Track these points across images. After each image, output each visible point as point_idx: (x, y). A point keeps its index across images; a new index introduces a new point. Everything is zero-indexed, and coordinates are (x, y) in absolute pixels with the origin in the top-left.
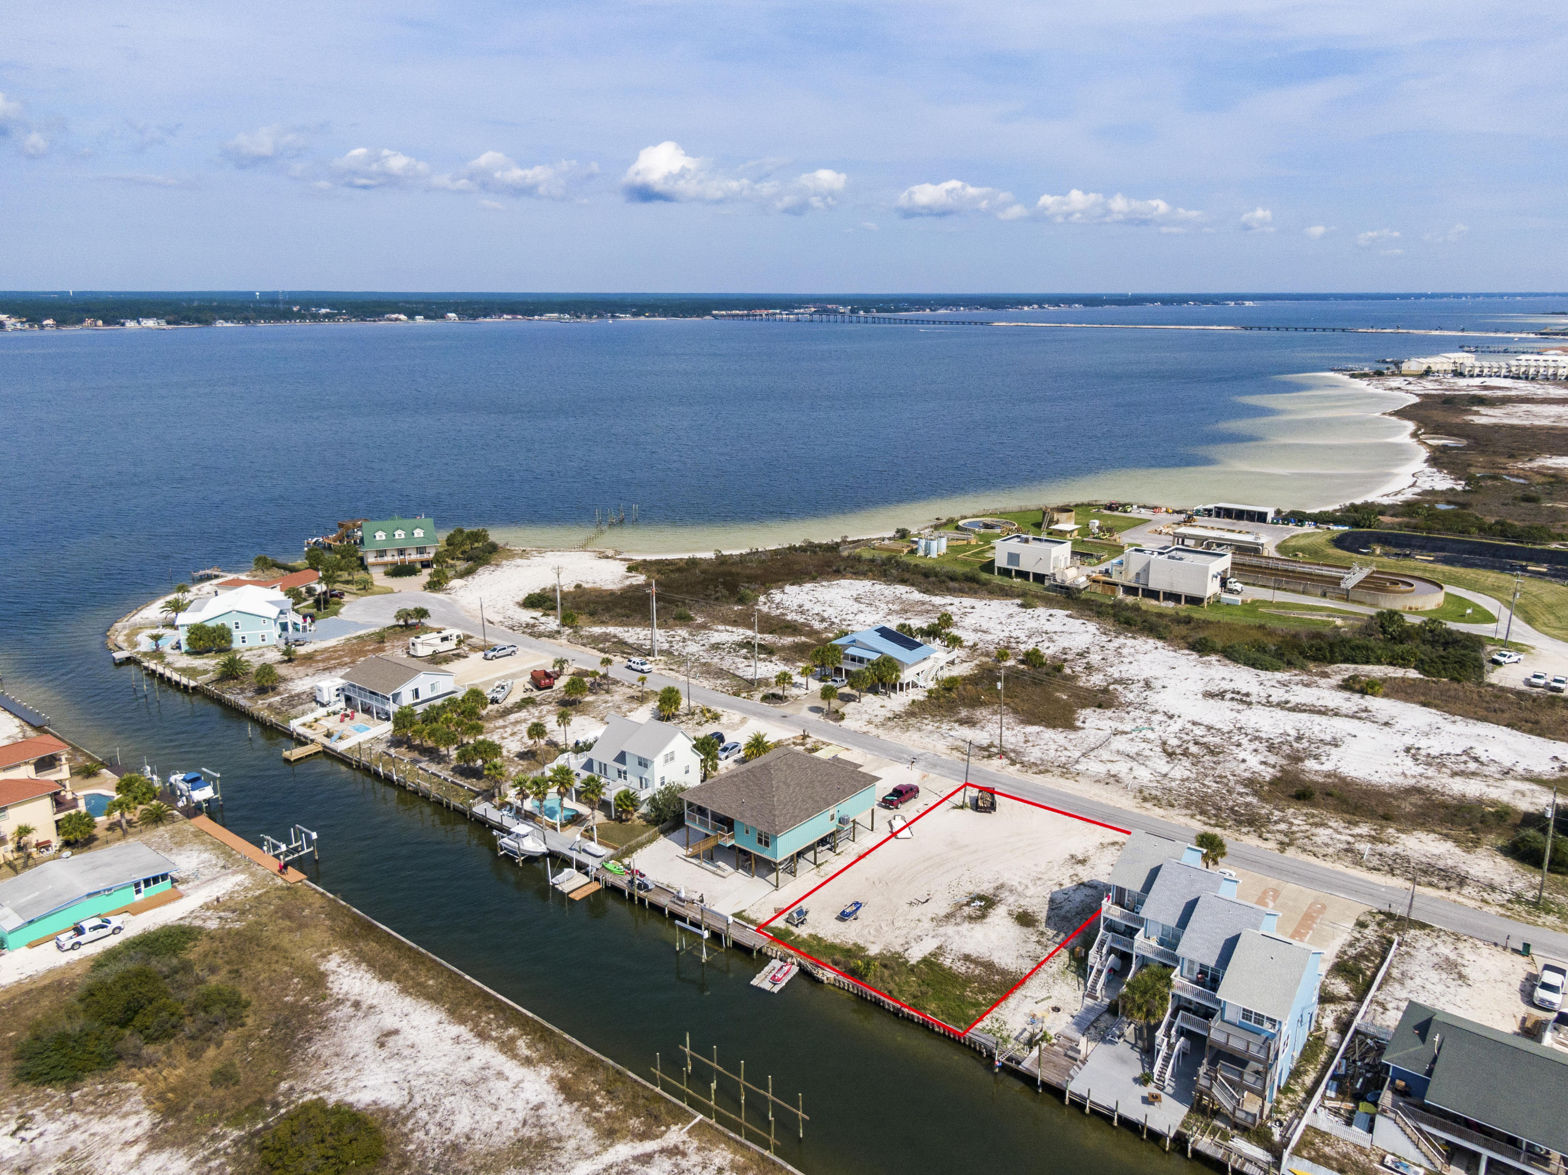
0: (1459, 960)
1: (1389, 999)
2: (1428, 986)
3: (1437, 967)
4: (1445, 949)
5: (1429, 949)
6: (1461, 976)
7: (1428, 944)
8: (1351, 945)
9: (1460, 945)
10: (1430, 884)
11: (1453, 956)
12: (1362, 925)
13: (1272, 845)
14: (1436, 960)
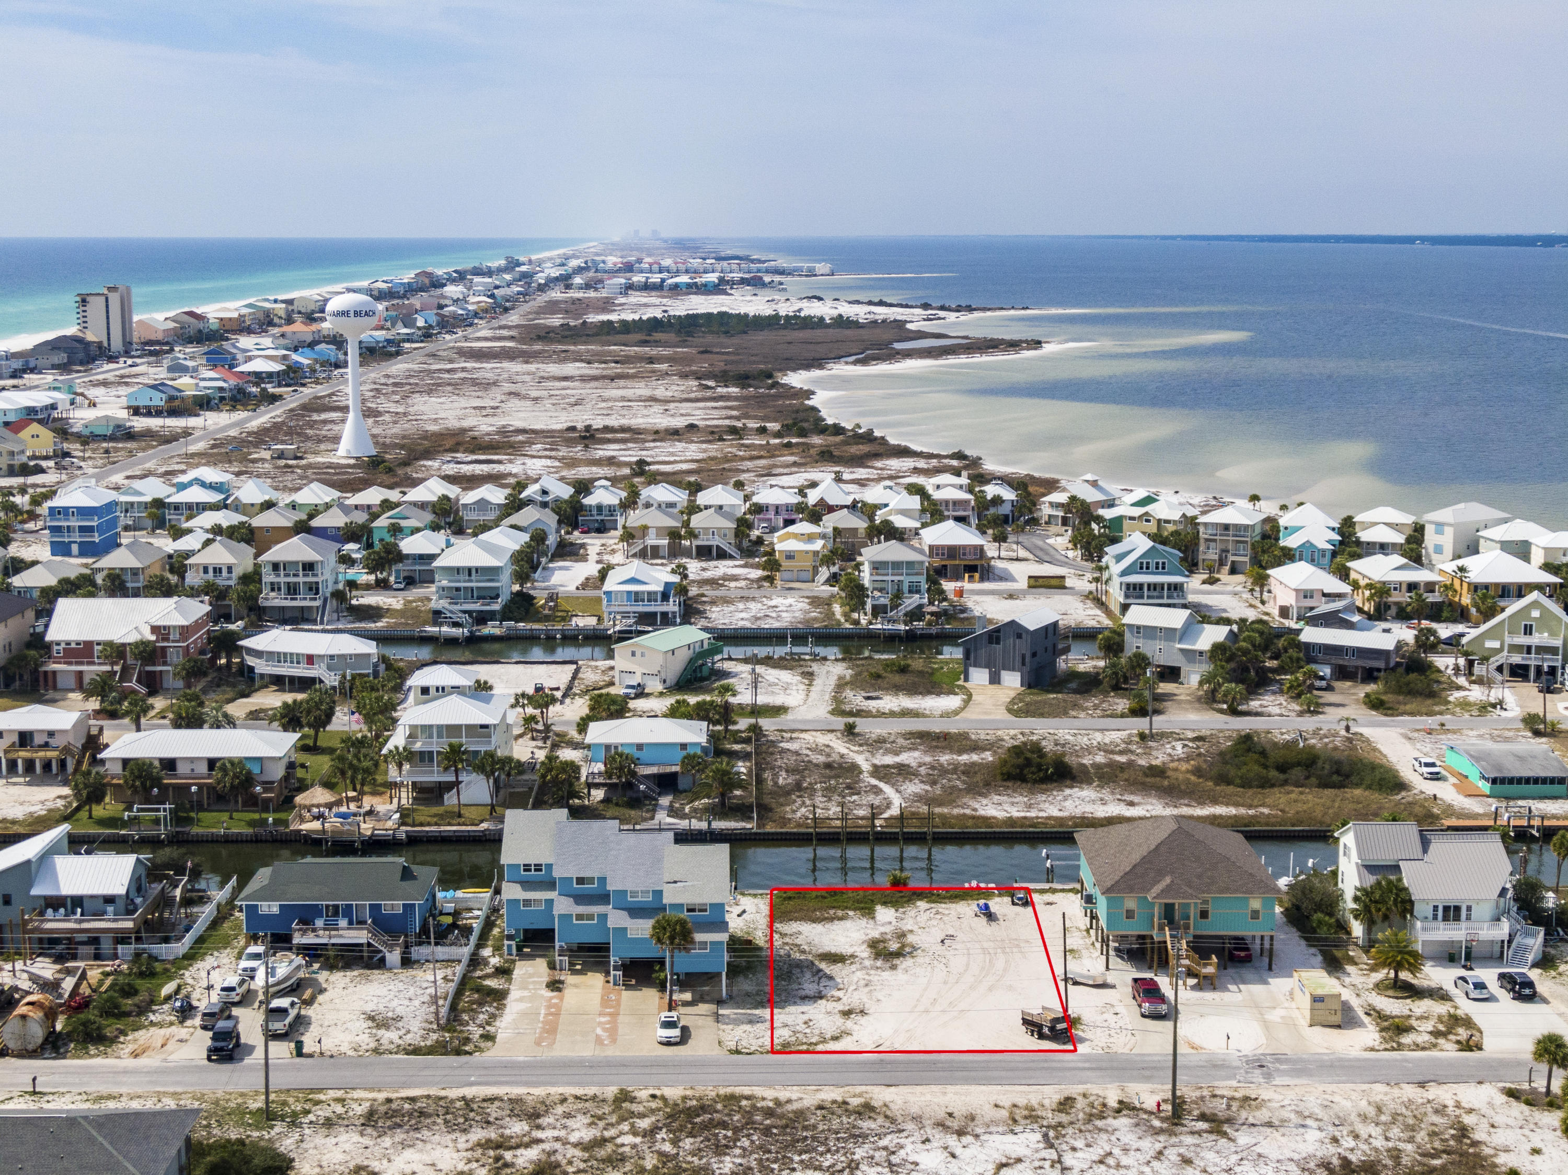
0: (374, 1031)
1: (443, 985)
2: (406, 1002)
3: (399, 1018)
4: (389, 1036)
5: (409, 1032)
6: (371, 1018)
7: (409, 1036)
8: (493, 1017)
9: (373, 1045)
10: (413, 1100)
11: (381, 1032)
12: (489, 1037)
13: (643, 1093)
14: (400, 1024)
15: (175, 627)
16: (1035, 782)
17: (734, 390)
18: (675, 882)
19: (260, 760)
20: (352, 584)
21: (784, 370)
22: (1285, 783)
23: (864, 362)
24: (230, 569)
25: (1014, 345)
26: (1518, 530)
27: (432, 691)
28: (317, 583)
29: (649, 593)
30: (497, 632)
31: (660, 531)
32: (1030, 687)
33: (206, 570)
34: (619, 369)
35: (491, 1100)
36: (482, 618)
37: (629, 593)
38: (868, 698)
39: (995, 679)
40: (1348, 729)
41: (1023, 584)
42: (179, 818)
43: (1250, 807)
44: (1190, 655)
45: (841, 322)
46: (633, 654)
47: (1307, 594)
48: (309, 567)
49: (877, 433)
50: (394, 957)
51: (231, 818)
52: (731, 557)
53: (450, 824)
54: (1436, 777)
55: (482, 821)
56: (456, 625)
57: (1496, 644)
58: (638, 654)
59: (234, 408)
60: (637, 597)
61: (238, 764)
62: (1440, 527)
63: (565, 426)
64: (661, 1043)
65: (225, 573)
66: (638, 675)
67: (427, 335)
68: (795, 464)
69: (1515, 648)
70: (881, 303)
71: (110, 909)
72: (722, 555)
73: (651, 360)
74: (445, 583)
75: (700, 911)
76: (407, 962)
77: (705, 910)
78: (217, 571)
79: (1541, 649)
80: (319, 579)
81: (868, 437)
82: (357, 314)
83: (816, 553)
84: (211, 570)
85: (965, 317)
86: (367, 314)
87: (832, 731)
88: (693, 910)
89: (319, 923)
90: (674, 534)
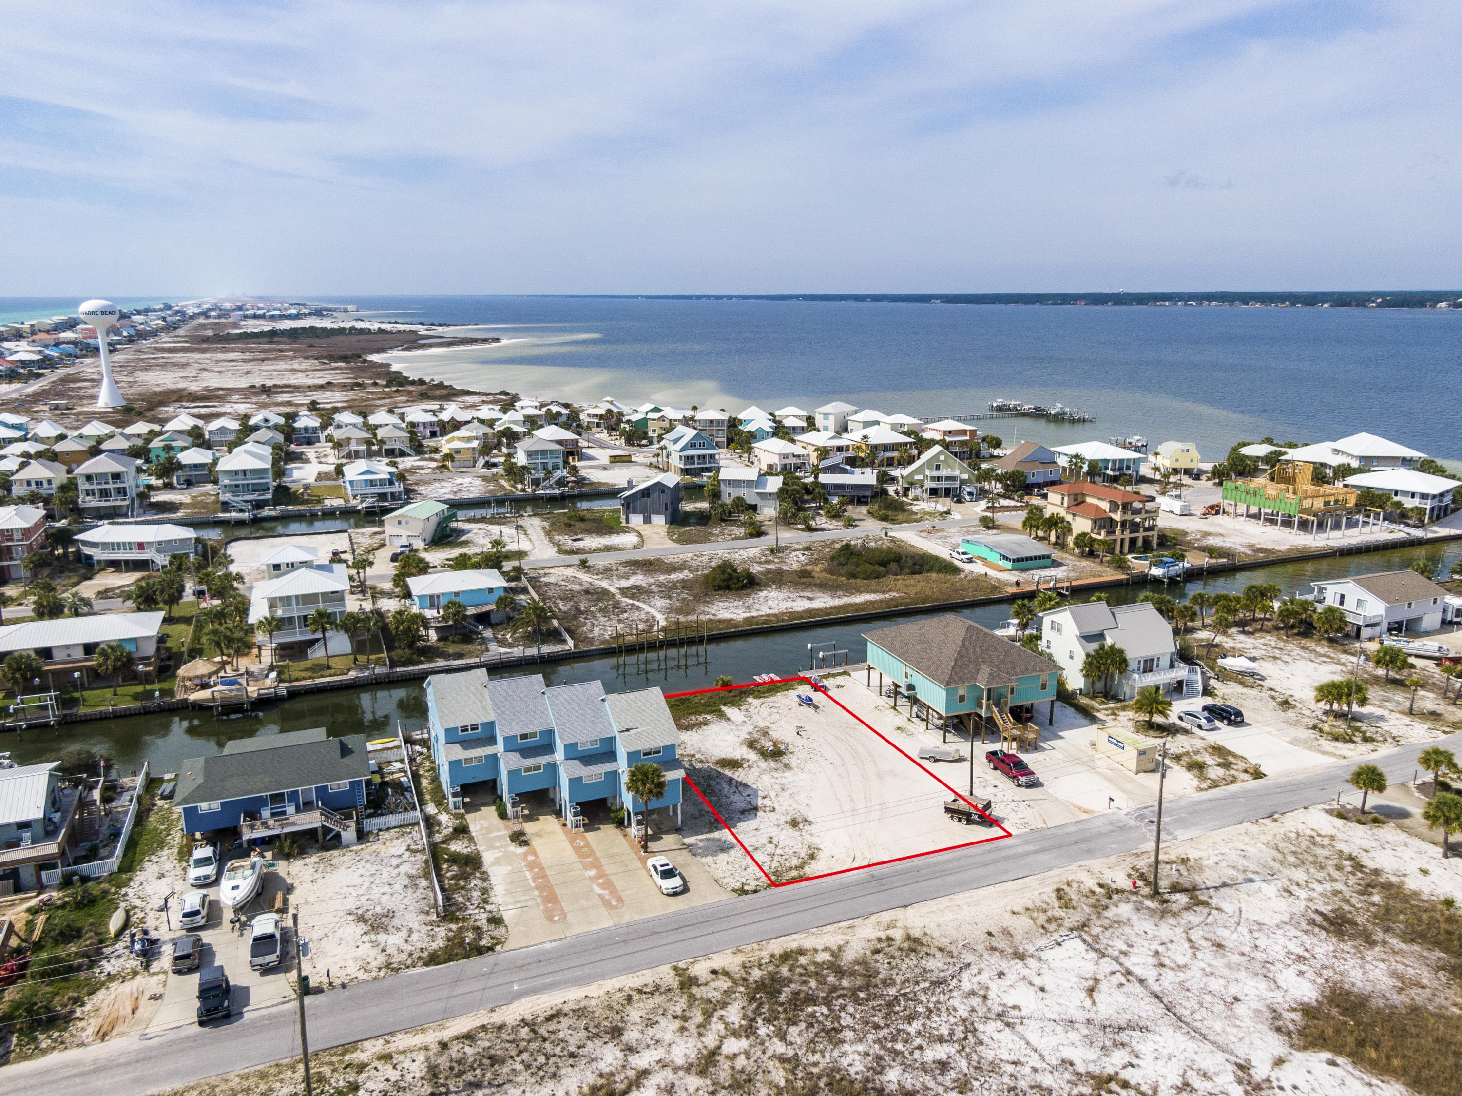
0: (373, 937)
1: (412, 859)
2: (387, 889)
3: (390, 914)
4: (393, 940)
5: (411, 931)
6: (362, 919)
7: (415, 937)
8: (485, 891)
9: (382, 959)
10: (469, 1037)
11: (382, 937)
12: (496, 921)
13: (700, 970)
14: (396, 922)
15: (17, 530)
16: (738, 589)
17: (342, 364)
18: (628, 730)
19: (135, 640)
20: (150, 487)
21: (365, 354)
22: (888, 573)
23: (408, 349)
24: (49, 482)
25: (485, 341)
26: (869, 415)
27: (284, 567)
28: (124, 488)
29: (380, 480)
30: (273, 513)
31: (359, 441)
32: (671, 524)
33: (29, 483)
34: (263, 356)
35: (554, 1016)
36: (259, 505)
37: (366, 481)
38: (575, 540)
39: (647, 521)
40: (886, 534)
41: (605, 461)
42: (66, 702)
43: (884, 592)
44: (763, 496)
45: (381, 331)
46: (399, 523)
47: (785, 456)
48: (116, 476)
49: (446, 383)
50: (349, 834)
51: (115, 694)
52: (409, 455)
53: (322, 676)
54: (970, 561)
55: (349, 670)
56: (241, 511)
57: (920, 477)
58: (403, 522)
59: (10, 382)
60: (372, 483)
61: (117, 646)
62: (826, 416)
63: (248, 385)
64: (668, 895)
65: (45, 485)
66: (404, 538)
67: (130, 340)
68: (408, 401)
69: (933, 479)
70: (396, 323)
71: (27, 835)
72: (403, 454)
73: (281, 351)
74: (227, 482)
75: (655, 753)
76: (362, 836)
77: (659, 752)
78: (39, 483)
79: (948, 478)
80: (125, 485)
81: (441, 385)
82: (103, 313)
83: (474, 449)
84: (33, 484)
85: (447, 329)
86: (110, 313)
87: (570, 566)
88: (649, 753)
89: (266, 813)
90: (369, 443)
